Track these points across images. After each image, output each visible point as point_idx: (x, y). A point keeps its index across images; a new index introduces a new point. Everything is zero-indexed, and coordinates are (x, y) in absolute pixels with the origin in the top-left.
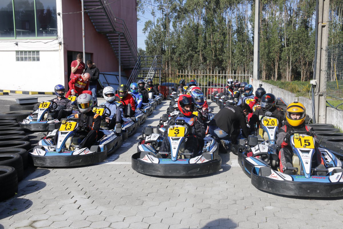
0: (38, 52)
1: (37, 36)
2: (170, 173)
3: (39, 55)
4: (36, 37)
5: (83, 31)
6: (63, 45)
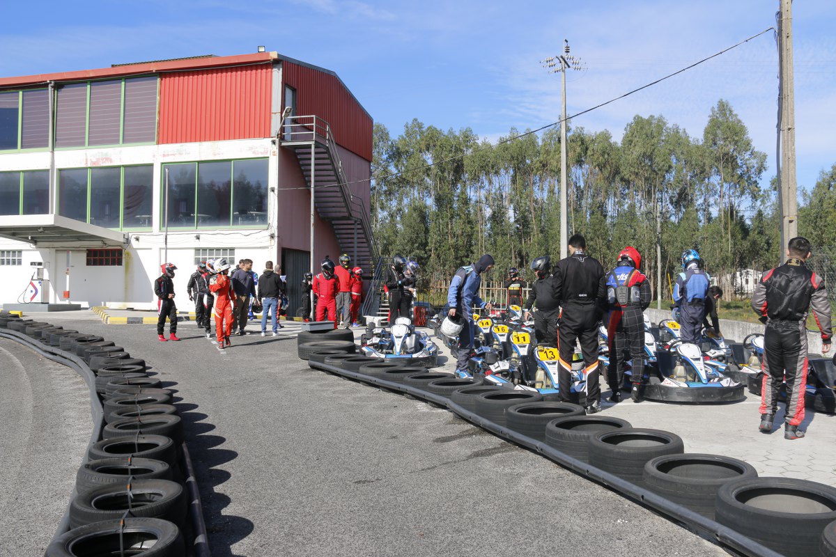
0: (232, 250)
1: (233, 225)
3: (234, 254)
4: (231, 227)
5: (312, 217)
6: (276, 239)
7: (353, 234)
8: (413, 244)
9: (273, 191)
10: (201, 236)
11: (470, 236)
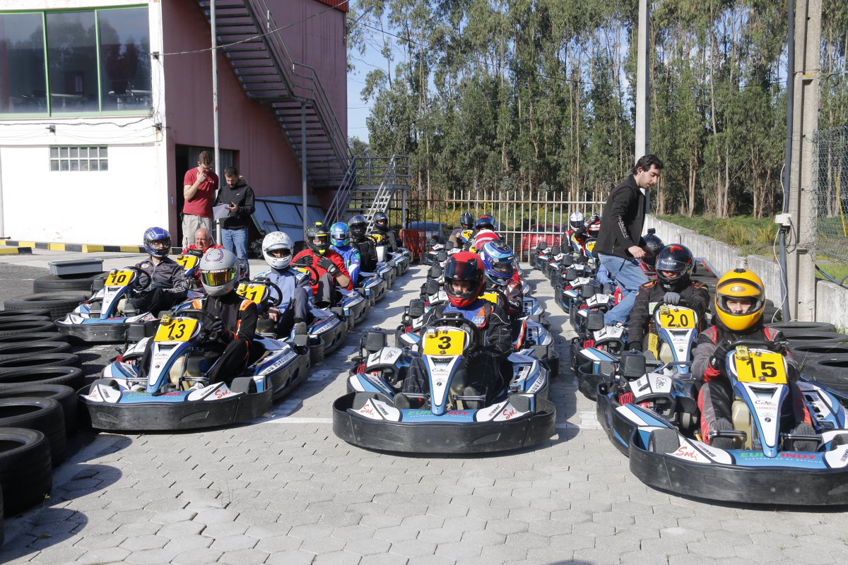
0: (104, 148)
1: (102, 110)
2: (428, 445)
3: (106, 155)
4: (100, 113)
5: (215, 97)
6: (164, 131)
7: (300, 122)
8: (473, 137)
9: (156, 57)
10: (57, 128)
11: (558, 124)
